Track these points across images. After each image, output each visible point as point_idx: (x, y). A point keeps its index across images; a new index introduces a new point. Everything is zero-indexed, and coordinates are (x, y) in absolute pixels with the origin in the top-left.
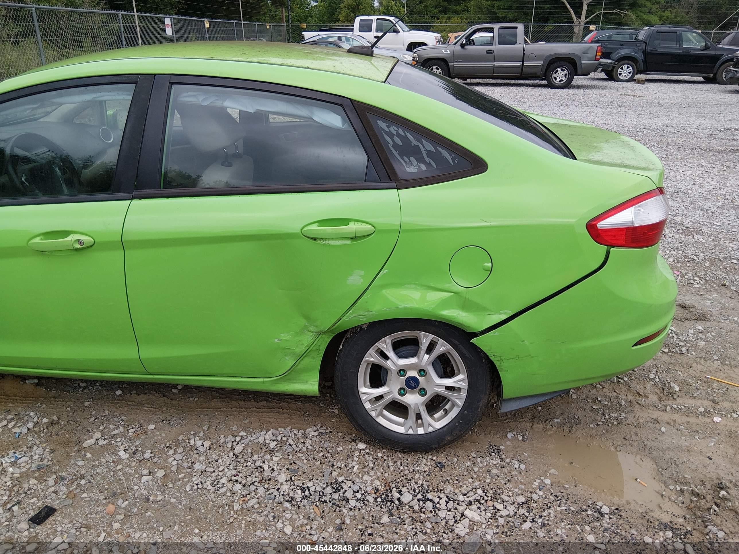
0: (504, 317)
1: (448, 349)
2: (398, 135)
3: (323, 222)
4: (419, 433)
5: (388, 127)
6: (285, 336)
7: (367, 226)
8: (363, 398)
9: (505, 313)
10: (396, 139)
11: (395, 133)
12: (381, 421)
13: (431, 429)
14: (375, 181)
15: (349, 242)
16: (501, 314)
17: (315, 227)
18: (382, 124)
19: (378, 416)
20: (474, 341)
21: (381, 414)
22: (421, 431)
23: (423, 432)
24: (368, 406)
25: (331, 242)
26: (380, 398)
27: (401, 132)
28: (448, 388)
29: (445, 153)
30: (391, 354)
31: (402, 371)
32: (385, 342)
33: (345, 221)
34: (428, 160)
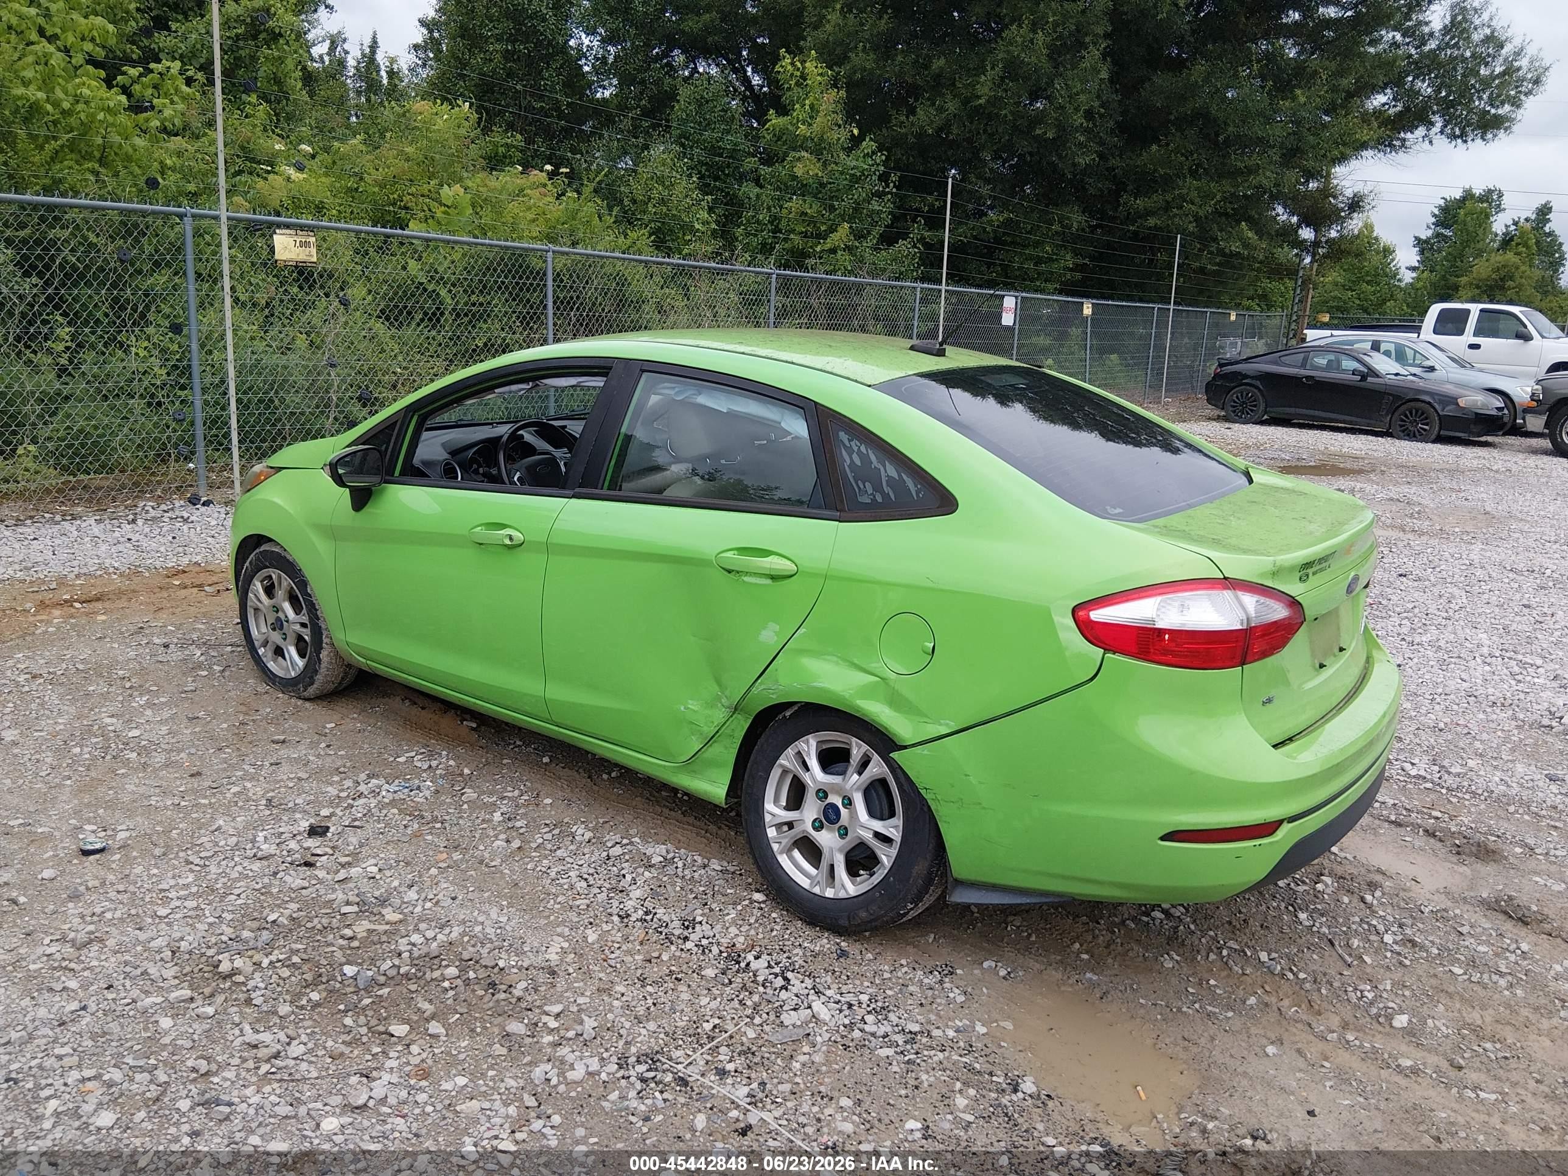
0: (945, 731)
1: (883, 773)
2: (859, 452)
3: (743, 551)
4: (827, 895)
5: (850, 441)
6: (693, 705)
7: (788, 563)
8: (768, 818)
9: (947, 725)
10: (855, 456)
11: (856, 448)
12: (783, 860)
13: (842, 895)
14: (819, 508)
15: (769, 581)
16: (941, 725)
17: (729, 554)
18: (843, 436)
19: (781, 853)
20: (895, 755)
21: (788, 851)
22: (829, 893)
23: (831, 896)
24: (771, 832)
25: (746, 579)
26: (790, 825)
27: (863, 448)
28: (877, 835)
29: (910, 483)
30: (813, 763)
31: (822, 794)
32: (807, 743)
33: (765, 553)
34: (886, 489)
